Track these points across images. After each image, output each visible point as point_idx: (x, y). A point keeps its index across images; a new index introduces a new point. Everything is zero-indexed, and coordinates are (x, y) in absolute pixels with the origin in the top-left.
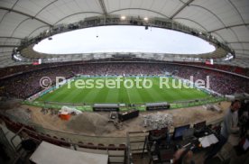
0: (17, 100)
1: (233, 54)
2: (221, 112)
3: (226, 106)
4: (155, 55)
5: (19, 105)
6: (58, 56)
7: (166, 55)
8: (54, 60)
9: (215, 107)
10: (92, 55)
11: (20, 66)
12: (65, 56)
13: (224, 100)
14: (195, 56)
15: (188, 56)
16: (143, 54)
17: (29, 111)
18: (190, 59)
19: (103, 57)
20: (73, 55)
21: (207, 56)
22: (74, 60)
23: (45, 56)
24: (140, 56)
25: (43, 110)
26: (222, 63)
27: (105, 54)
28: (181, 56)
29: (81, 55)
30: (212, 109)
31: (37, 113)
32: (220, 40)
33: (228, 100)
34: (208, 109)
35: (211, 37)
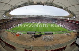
1: (75, 16)
2: (71, 36)
3: (73, 34)
4: (50, 16)
5: (4, 31)
6: (18, 16)
7: (53, 16)
10: (29, 16)
11: (6, 19)
12: (20, 16)
13: (72, 32)
14: (63, 17)
16: (46, 16)
17: (7, 33)
18: (61, 18)
19: (33, 17)
20: (23, 16)
21: (67, 17)
23: (14, 16)
25: (11, 33)
27: (33, 16)
28: (58, 17)
29: (25, 16)
30: (68, 35)
31: (9, 34)
32: (71, 11)
34: (66, 35)
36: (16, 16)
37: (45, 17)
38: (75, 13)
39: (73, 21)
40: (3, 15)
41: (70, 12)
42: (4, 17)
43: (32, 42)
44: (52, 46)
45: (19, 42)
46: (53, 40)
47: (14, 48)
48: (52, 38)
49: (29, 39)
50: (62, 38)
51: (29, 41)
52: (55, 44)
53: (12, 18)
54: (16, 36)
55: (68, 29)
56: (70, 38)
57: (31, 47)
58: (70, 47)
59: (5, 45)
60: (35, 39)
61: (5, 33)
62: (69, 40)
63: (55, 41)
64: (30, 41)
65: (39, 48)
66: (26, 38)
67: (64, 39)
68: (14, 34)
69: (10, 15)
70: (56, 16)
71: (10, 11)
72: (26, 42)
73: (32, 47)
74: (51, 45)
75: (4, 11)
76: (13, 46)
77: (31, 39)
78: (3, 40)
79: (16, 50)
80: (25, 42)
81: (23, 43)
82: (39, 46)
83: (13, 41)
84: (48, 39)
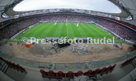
0: (5, 40)
1: (132, 16)
2: (121, 49)
3: (126, 47)
4: (86, 11)
5: (6, 42)
6: (29, 12)
7: (92, 11)
8: (27, 14)
9: (118, 45)
10: (49, 10)
12: (33, 11)
13: (124, 42)
14: (109, 14)
15: (105, 13)
16: (78, 10)
17: (11, 45)
20: (37, 11)
21: (117, 15)
22: (38, 13)
23: (21, 13)
24: (77, 11)
25: (18, 43)
26: (125, 21)
27: (56, 9)
28: (101, 13)
29: (42, 10)
30: (117, 46)
31: (15, 45)
32: (124, 6)
33: (126, 43)
35: (119, 2)
36: (25, 12)
37: (76, 13)
38: (132, 12)
39: (127, 24)
40: (2, 14)
41: (123, 8)
42: (4, 18)
43: (54, 55)
44: (89, 63)
45: (32, 57)
46: (91, 53)
47: (22, 70)
48: (89, 49)
49: (49, 50)
50: (107, 51)
51: (49, 53)
52: (94, 60)
53: (17, 16)
54: (26, 47)
55: (118, 36)
56: (120, 52)
57: (52, 65)
59: (7, 66)
61: (7, 45)
62: (119, 56)
63: (95, 55)
64: (51, 54)
65: (66, 67)
67: (110, 53)
68: (22, 45)
70: (97, 12)
71: (14, 5)
72: (45, 57)
73: (54, 65)
74: (87, 60)
76: (21, 65)
77: (53, 51)
79: (26, 73)
80: (43, 56)
81: (38, 58)
82: (66, 62)
83: (22, 58)
84: (82, 51)
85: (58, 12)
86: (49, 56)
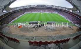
2: (73, 29)
3: (75, 28)
4: (52, 6)
5: (6, 26)
6: (19, 7)
7: (56, 6)
8: (18, 9)
9: (71, 27)
10: (30, 6)
12: (21, 7)
13: (74, 25)
14: (66, 8)
15: (64, 8)
16: (48, 5)
17: (9, 27)
18: (64, 9)
19: (34, 6)
20: (24, 6)
21: (70, 9)
22: (24, 8)
23: (14, 8)
26: (75, 13)
27: (35, 5)
28: (61, 7)
29: (26, 6)
30: (70, 27)
31: (11, 27)
33: (76, 26)
34: (68, 27)
35: (71, 2)
36: (16, 8)
37: (47, 7)
38: (79, 7)
40: (3, 10)
41: (74, 5)
42: (4, 12)
43: (35, 32)
45: (22, 33)
46: (56, 30)
47: (17, 41)
48: (55, 28)
49: (32, 29)
50: (65, 30)
51: (32, 31)
52: (57, 35)
54: (18, 28)
55: (71, 22)
56: (72, 31)
57: (33, 38)
58: (73, 40)
59: (8, 40)
60: (37, 29)
61: (7, 27)
62: (71, 33)
63: (58, 32)
64: (33, 31)
65: (41, 38)
66: (28, 28)
67: (66, 31)
68: (16, 27)
69: (10, 8)
70: (59, 7)
71: (9, 4)
72: (29, 33)
73: (35, 37)
75: (3, 7)
76: (16, 39)
77: (34, 29)
78: (6, 36)
79: (19, 43)
80: (28, 32)
81: (25, 33)
83: (16, 34)
84: (51, 29)
85: (36, 7)
86: (32, 32)
